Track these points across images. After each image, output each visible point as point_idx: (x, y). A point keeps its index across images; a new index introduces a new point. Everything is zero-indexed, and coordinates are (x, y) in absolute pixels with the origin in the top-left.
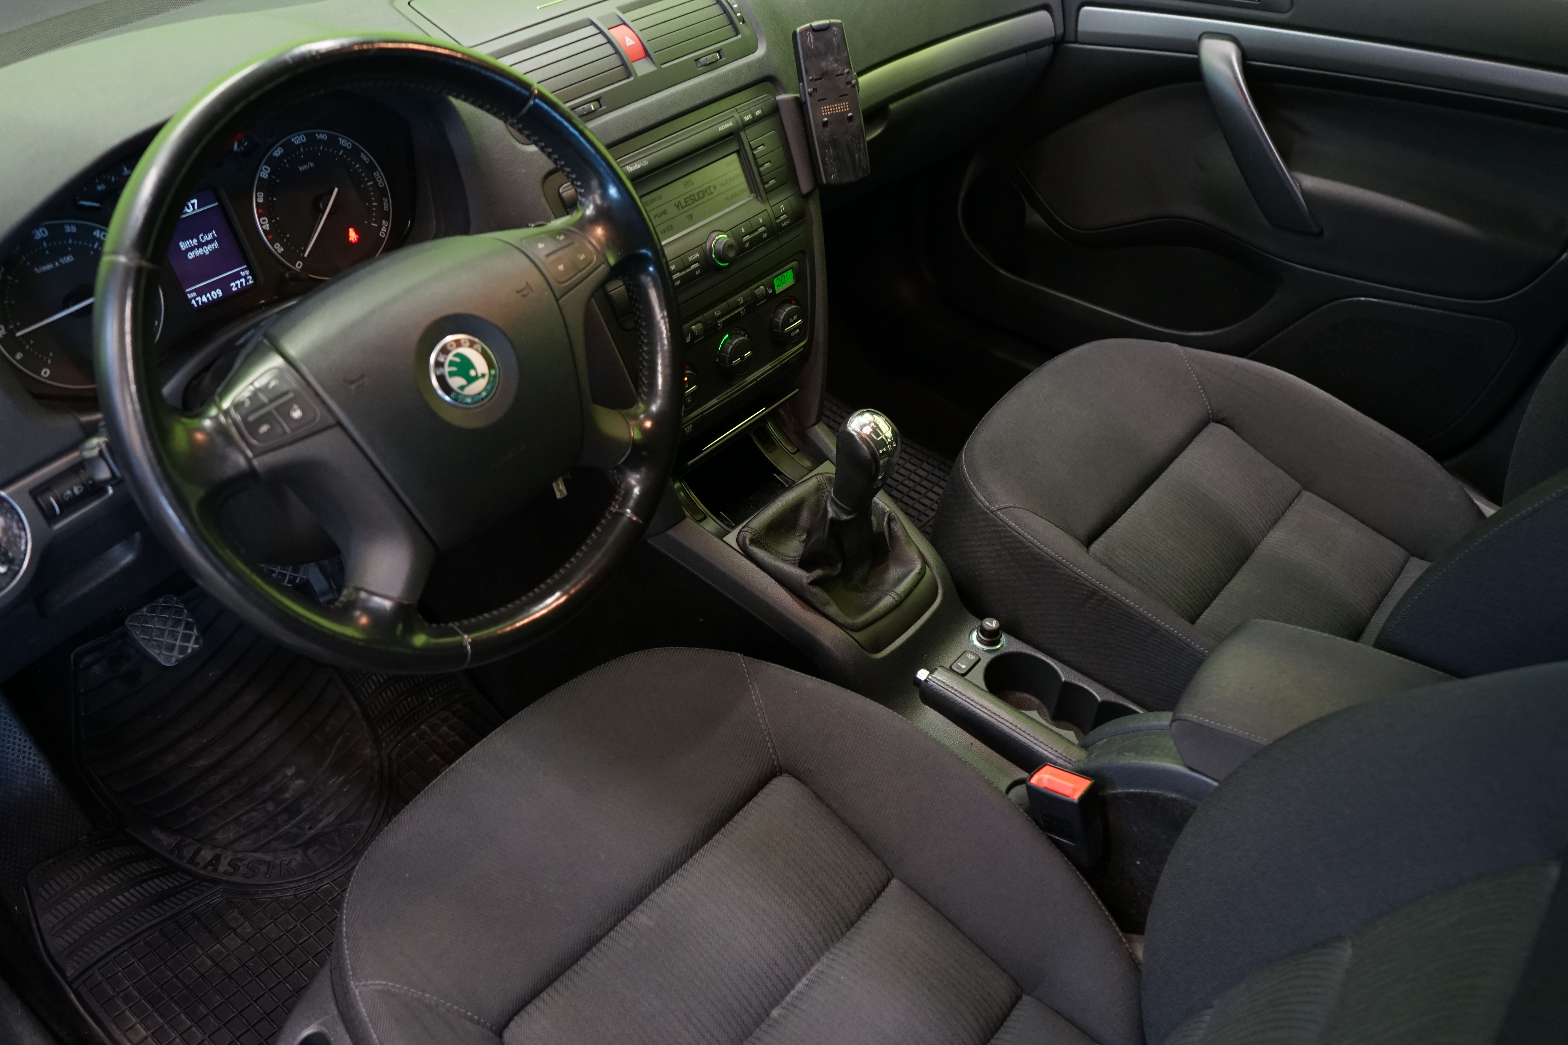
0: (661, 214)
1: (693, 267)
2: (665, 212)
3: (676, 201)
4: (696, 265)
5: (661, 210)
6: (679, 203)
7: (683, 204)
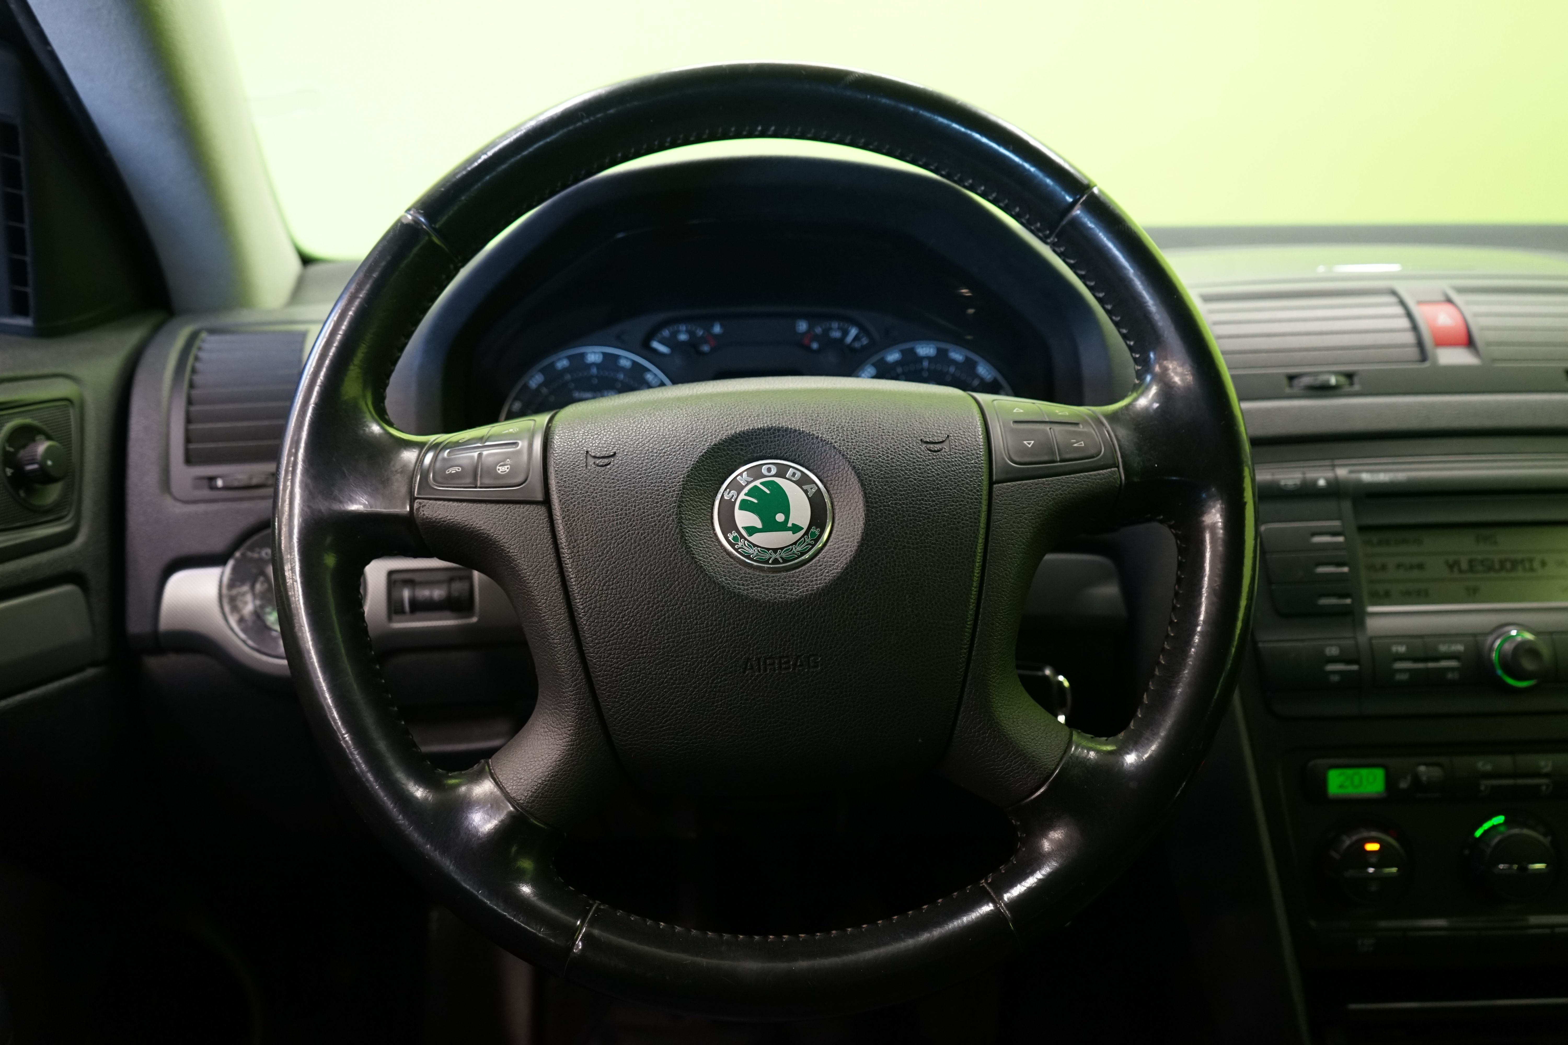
0: (1412, 567)
1: (1444, 664)
2: (1421, 567)
3: (1451, 559)
4: (1453, 664)
5: (1416, 560)
6: (1457, 563)
7: (1464, 565)
